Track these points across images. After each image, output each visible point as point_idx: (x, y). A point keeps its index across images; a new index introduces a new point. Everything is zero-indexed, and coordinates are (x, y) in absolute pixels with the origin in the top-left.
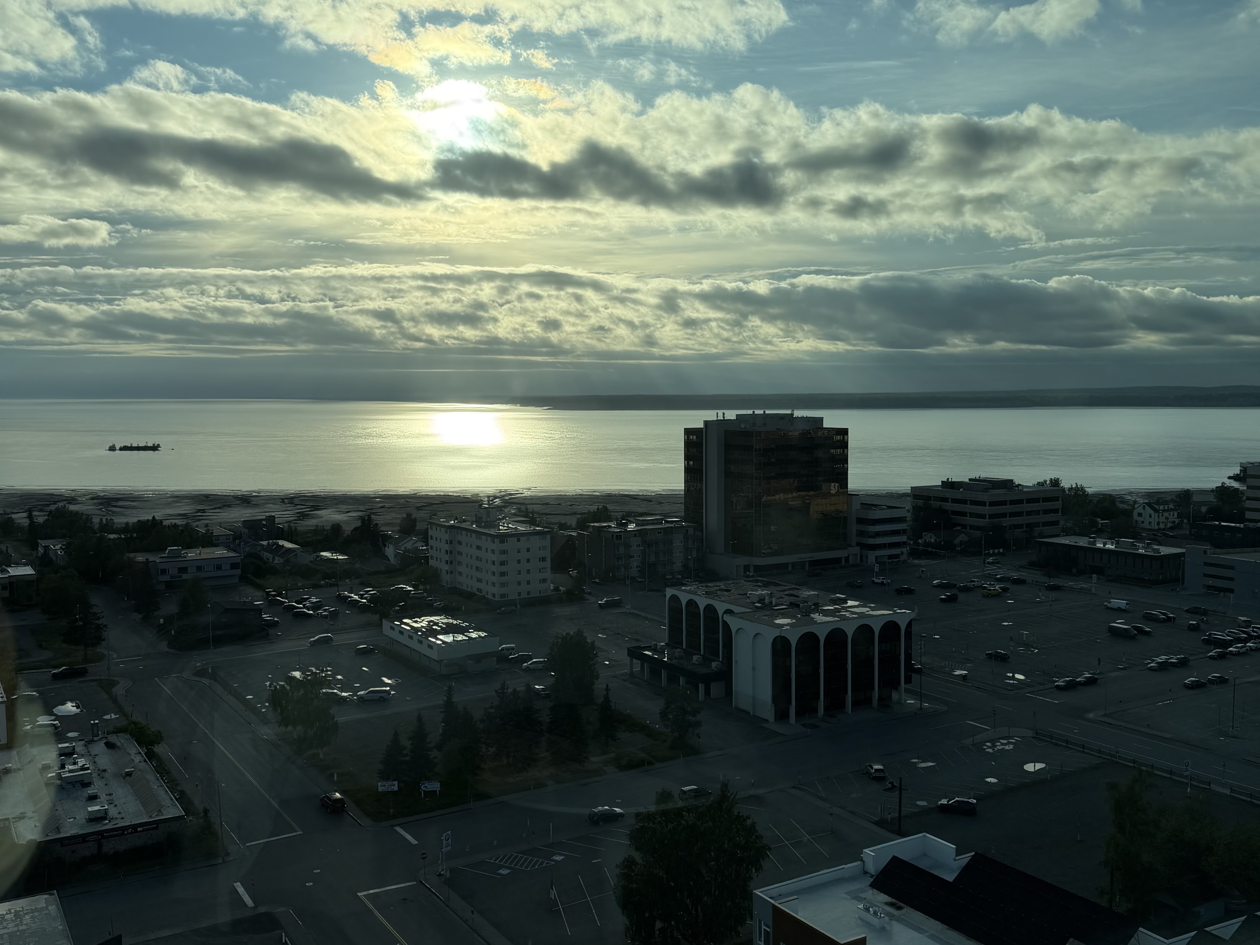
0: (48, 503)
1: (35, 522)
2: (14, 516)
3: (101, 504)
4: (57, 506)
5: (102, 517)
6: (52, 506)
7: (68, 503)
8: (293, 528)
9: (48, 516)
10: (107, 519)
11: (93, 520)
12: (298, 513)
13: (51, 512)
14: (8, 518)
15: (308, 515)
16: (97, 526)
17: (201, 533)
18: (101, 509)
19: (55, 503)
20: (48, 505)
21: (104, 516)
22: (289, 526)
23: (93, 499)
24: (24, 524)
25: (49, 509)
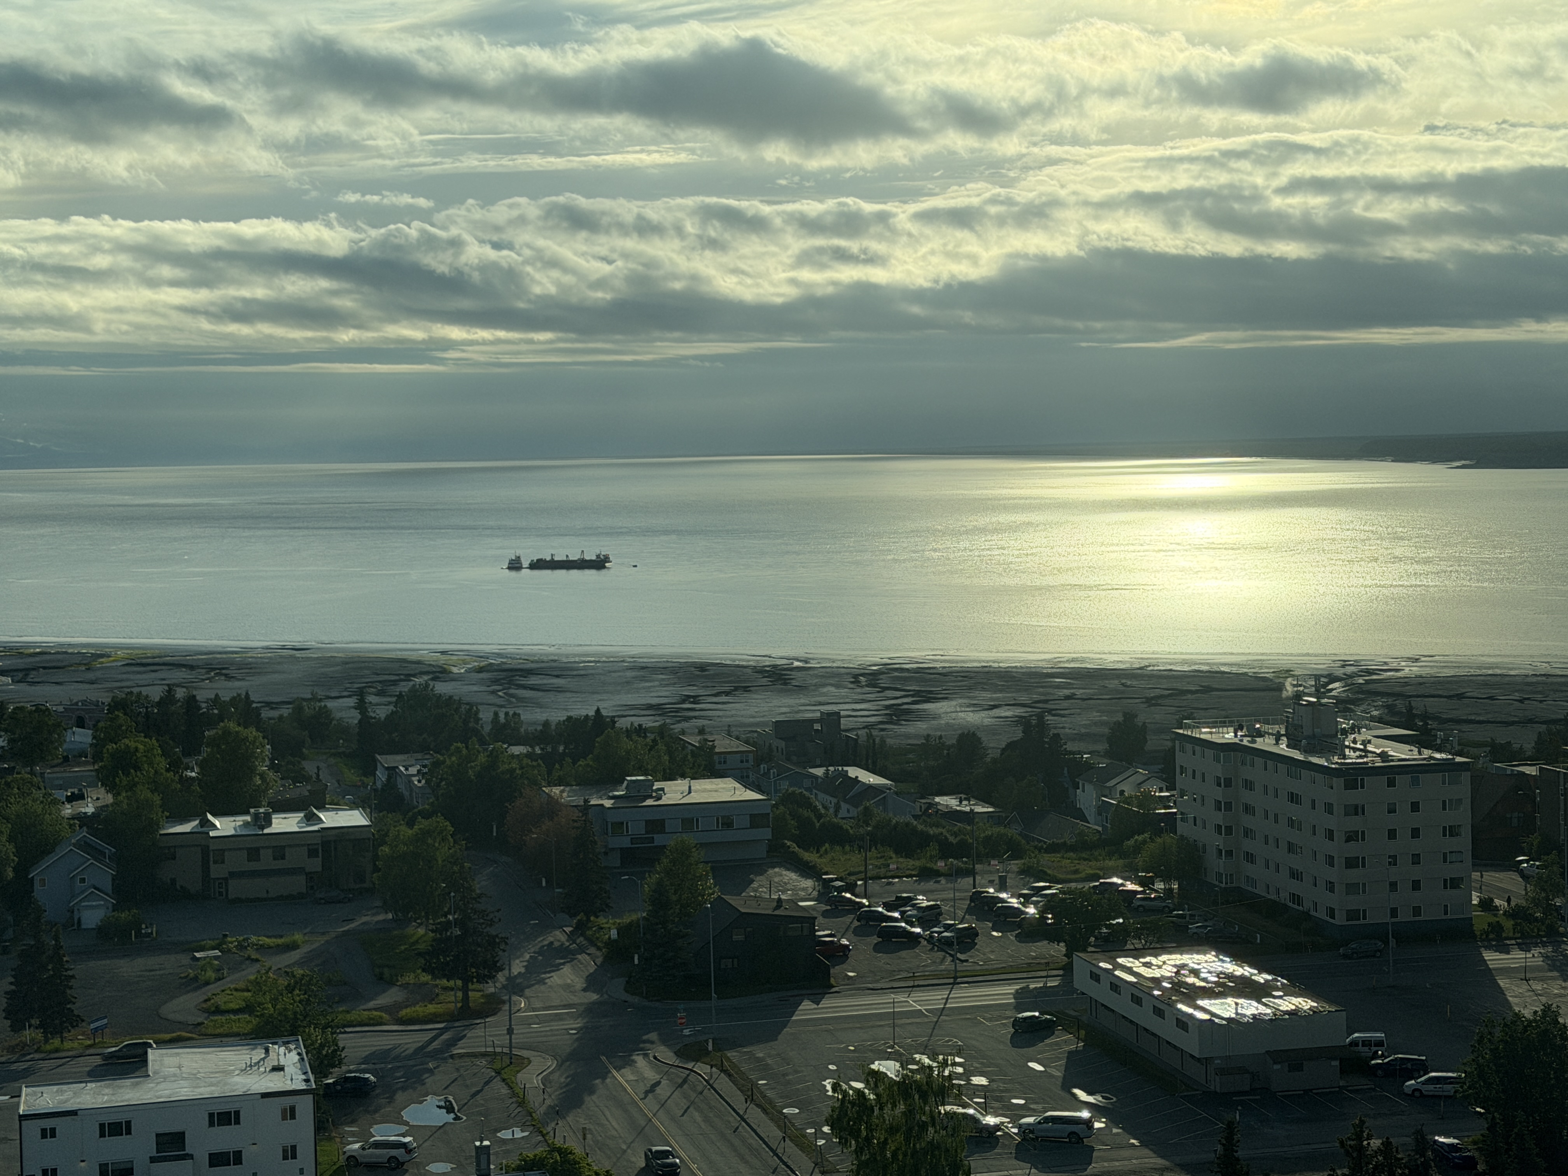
0: (397, 678)
1: (372, 718)
2: (330, 704)
3: (496, 681)
4: (411, 683)
5: (497, 709)
6: (403, 683)
7: (433, 679)
8: (877, 740)
9: (396, 703)
10: (507, 714)
11: (481, 715)
12: (887, 707)
13: (400, 696)
14: (320, 707)
15: (908, 712)
16: (487, 728)
17: (690, 747)
18: (494, 692)
19: (408, 677)
20: (395, 683)
21: (502, 706)
22: (870, 736)
23: (480, 670)
24: (350, 721)
25: (397, 690)
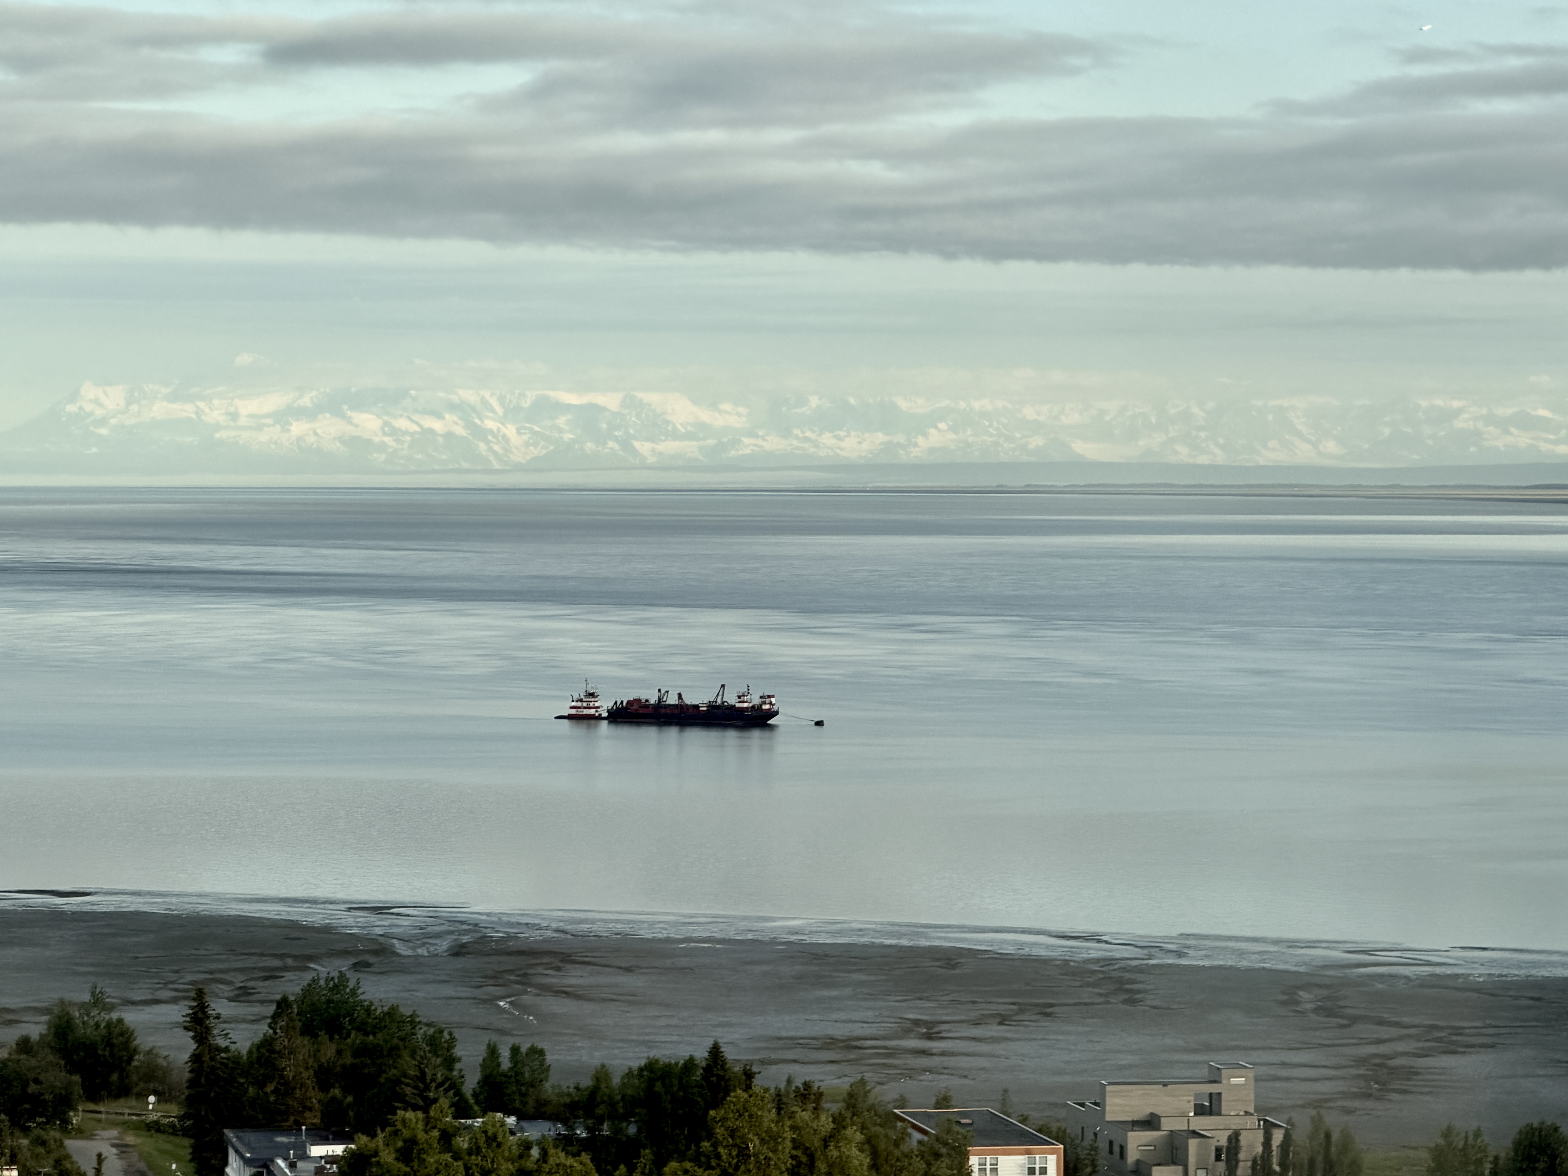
0: (276, 963)
1: (219, 1049)
2: (131, 1017)
3: (496, 978)
4: (308, 977)
5: (495, 1038)
6: (289, 975)
7: (356, 967)
9: (275, 1017)
10: (515, 1050)
11: (458, 1051)
12: (1361, 1061)
13: (283, 1004)
14: (109, 1025)
16: (471, 1083)
17: (917, 1136)
18: (491, 1001)
19: (304, 960)
20: (271, 975)
21: (502, 1032)
23: (459, 951)
24: (172, 1054)
25: (278, 989)
